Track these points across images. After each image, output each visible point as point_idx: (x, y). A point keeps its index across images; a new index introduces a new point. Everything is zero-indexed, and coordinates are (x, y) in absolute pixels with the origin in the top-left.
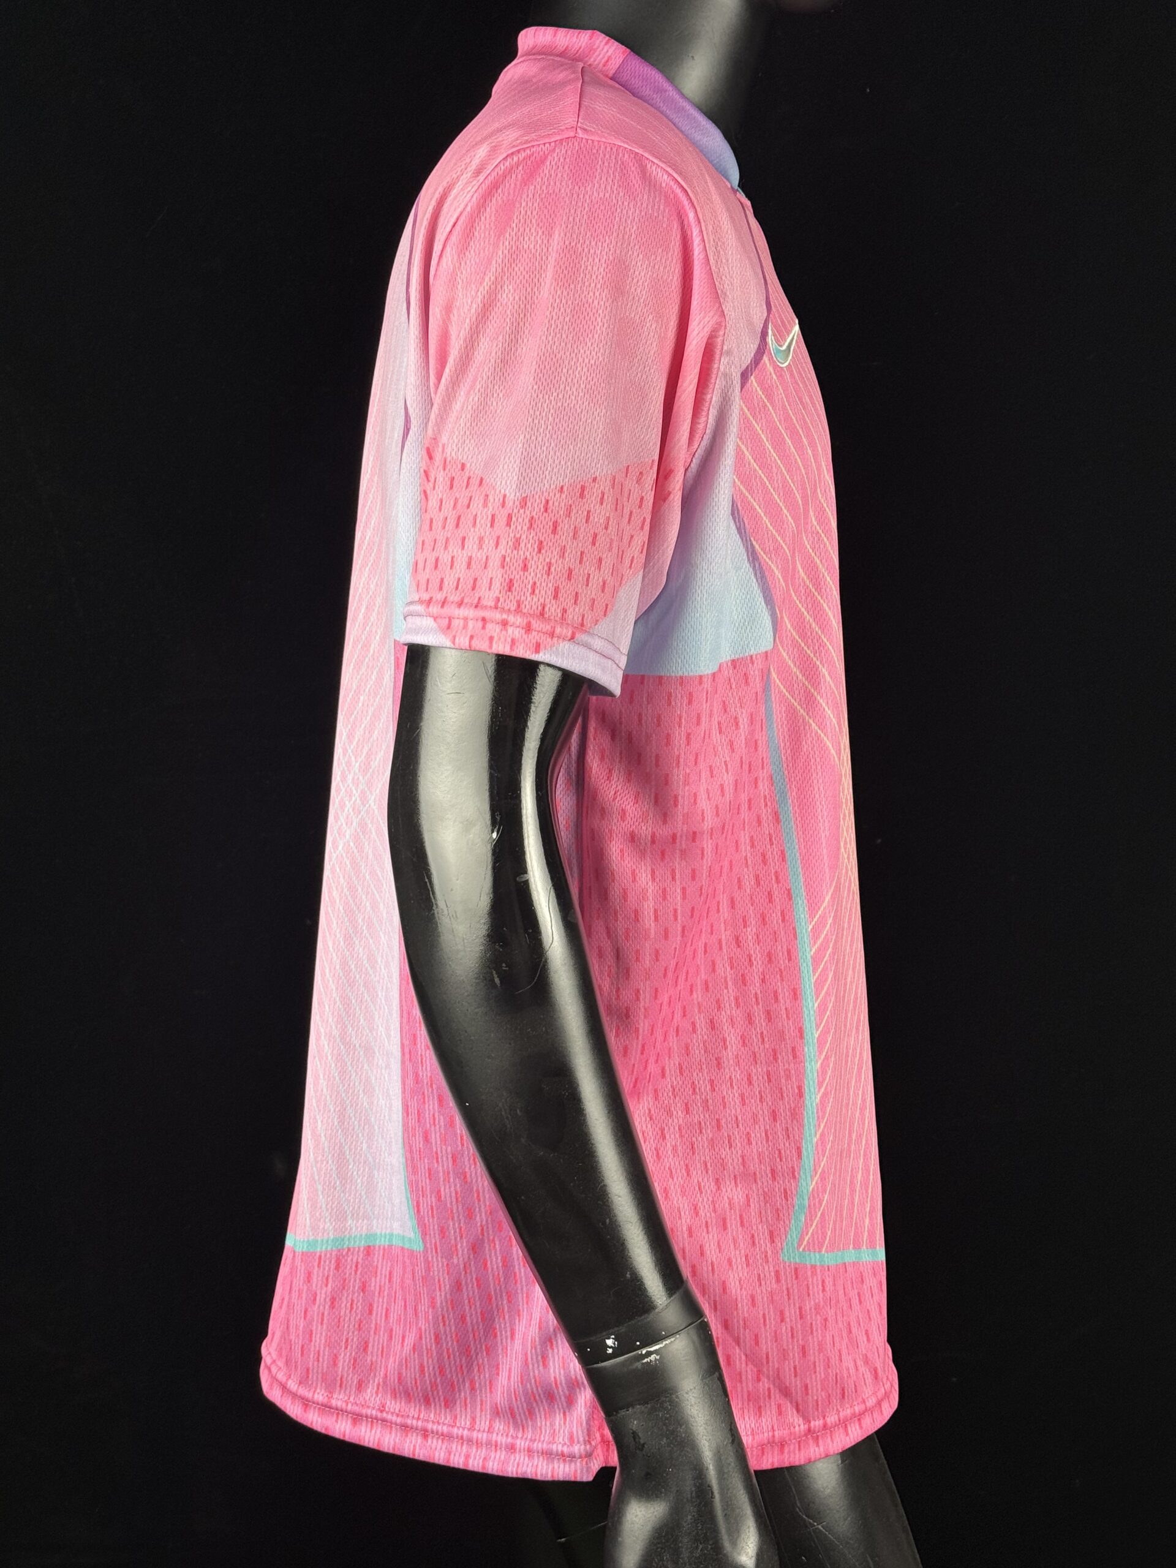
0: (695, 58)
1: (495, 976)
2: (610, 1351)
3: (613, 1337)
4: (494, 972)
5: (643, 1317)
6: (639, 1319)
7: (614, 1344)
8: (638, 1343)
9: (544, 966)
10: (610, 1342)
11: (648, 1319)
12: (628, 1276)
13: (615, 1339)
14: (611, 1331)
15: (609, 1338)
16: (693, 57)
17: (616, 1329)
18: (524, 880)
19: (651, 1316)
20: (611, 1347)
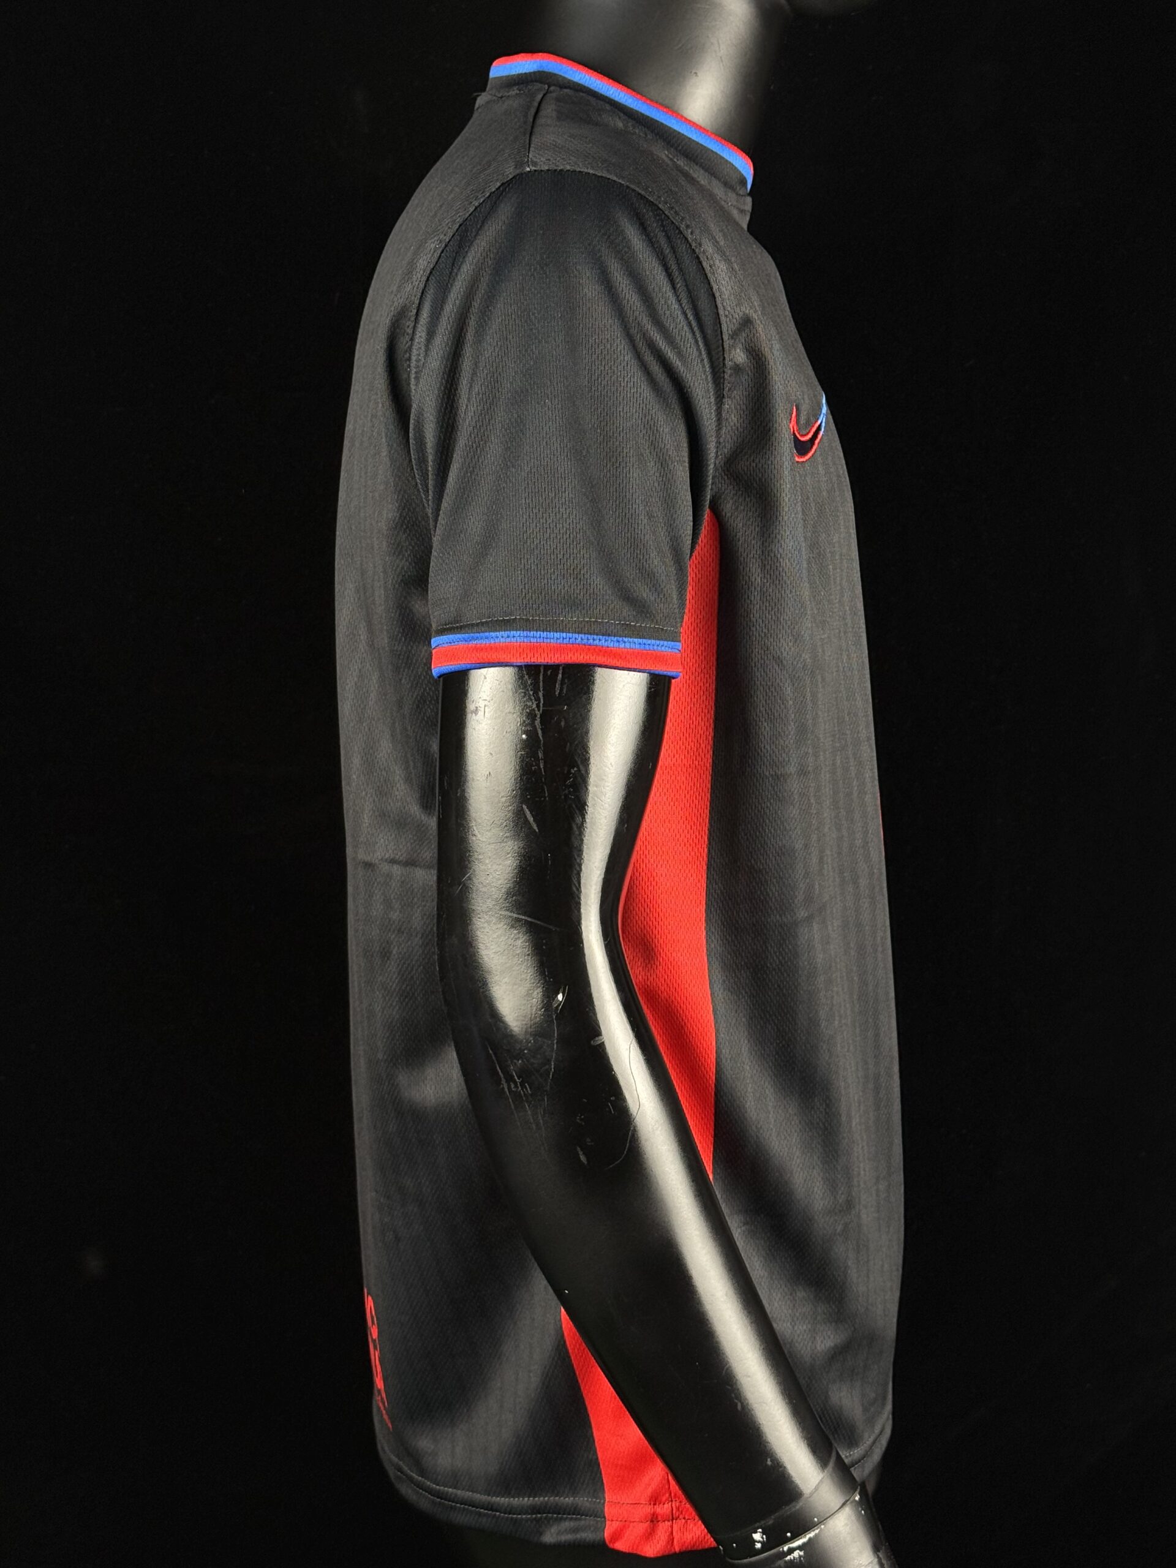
0: (699, 74)
1: (581, 1153)
2: (758, 1546)
3: (760, 1530)
4: (579, 1149)
5: (791, 1506)
6: (787, 1508)
7: (763, 1538)
8: (789, 1534)
9: (633, 1135)
10: (757, 1536)
11: (797, 1507)
12: (769, 1463)
13: (763, 1533)
14: (757, 1525)
15: (756, 1532)
16: (696, 73)
17: (763, 1522)
18: (599, 1042)
19: (799, 1505)
20: (759, 1542)
